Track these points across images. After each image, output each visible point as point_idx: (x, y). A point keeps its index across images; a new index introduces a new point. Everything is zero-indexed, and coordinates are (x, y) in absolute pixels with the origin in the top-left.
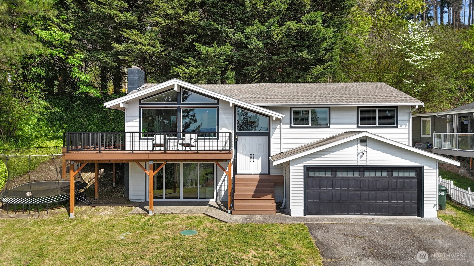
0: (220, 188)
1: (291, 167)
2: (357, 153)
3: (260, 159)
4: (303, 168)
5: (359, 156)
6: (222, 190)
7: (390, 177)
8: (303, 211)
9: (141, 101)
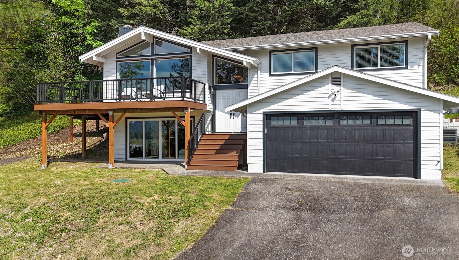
2: (328, 95)
3: (241, 116)
4: (262, 115)
5: (331, 98)
8: (262, 166)
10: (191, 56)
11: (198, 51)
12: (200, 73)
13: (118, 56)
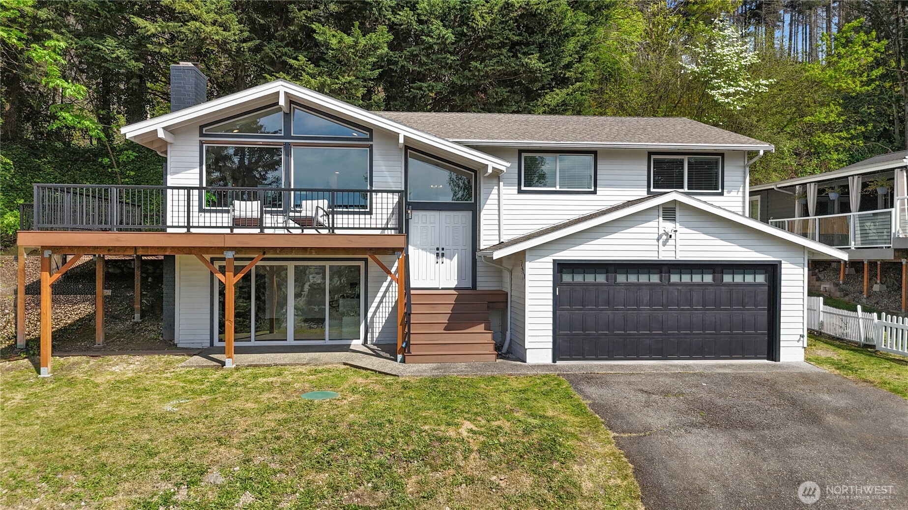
0: (373, 317)
1: (528, 265)
2: (656, 236)
3: (456, 258)
4: (551, 266)
5: (661, 241)
6: (378, 321)
7: (718, 283)
8: (550, 352)
9: (204, 129)
10: (371, 146)
11: (401, 141)
12: (389, 179)
13: (204, 132)
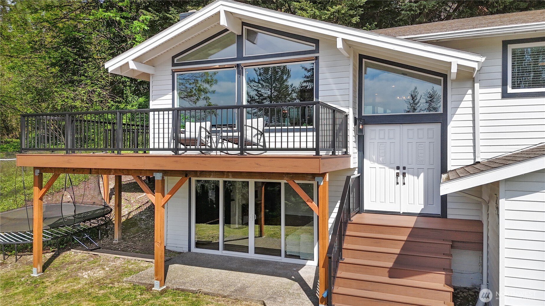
1: (503, 204)
3: (422, 176)
9: (176, 59)
10: (317, 58)
11: (340, 45)
12: (337, 93)
13: (175, 62)
